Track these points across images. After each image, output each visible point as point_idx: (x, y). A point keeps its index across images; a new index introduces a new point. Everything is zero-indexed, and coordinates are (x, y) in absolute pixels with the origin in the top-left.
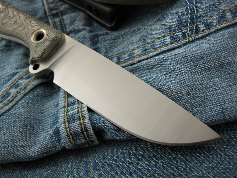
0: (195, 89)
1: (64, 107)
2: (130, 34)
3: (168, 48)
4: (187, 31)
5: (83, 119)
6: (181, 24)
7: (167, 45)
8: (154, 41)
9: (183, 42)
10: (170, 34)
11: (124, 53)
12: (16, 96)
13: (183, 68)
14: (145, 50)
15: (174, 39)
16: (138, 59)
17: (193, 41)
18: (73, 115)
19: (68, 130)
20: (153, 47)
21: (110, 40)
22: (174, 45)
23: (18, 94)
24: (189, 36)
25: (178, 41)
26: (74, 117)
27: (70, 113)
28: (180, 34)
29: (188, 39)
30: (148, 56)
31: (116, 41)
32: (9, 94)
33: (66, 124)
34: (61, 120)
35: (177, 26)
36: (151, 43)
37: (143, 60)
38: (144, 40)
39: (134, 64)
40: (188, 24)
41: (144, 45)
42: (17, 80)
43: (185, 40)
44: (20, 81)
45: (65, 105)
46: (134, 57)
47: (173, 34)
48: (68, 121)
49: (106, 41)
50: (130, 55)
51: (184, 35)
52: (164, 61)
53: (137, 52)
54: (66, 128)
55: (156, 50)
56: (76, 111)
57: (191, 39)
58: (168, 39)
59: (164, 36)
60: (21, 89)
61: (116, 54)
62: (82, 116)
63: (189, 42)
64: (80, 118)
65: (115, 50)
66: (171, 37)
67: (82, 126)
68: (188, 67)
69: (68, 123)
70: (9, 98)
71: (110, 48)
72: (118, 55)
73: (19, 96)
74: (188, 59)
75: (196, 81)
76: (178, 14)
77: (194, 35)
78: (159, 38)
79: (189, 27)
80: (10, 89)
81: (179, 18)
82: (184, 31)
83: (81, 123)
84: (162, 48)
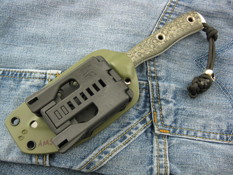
0: (223, 172)
1: (157, 156)
2: (197, 117)
3: (217, 141)
4: (230, 137)
5: (167, 169)
6: (228, 131)
7: (216, 140)
8: (210, 133)
9: (225, 142)
10: (220, 133)
11: (192, 130)
12: (130, 140)
13: (221, 158)
14: (204, 135)
15: (221, 138)
16: (199, 139)
17: (230, 144)
18: (162, 164)
19: (158, 171)
20: (209, 136)
21: (184, 115)
22: (220, 142)
23: (131, 139)
24: (229, 140)
25: (223, 140)
26: (163, 166)
27: (161, 162)
28: (225, 137)
29: (229, 142)
30: (204, 140)
31: (187, 117)
32: (125, 138)
33: (158, 168)
34: (155, 164)
35: (226, 131)
36: (208, 133)
37: (201, 141)
38: (204, 127)
39: (196, 140)
40: (232, 133)
41: (204, 132)
42: (130, 129)
43: (227, 142)
44: (132, 131)
45: (157, 155)
46: (197, 136)
47: (222, 135)
48: (159, 166)
49: (182, 115)
50: (195, 133)
51: (227, 139)
52: (213, 149)
53: (199, 134)
54: (157, 170)
55: (210, 139)
56: (164, 162)
57: (230, 143)
58: (218, 136)
59: (217, 133)
60: (132, 136)
61: (186, 128)
62: (167, 166)
63: (228, 144)
64: (165, 167)
65: (186, 124)
66: (220, 136)
67: (165, 171)
68: (224, 158)
69: (159, 168)
70: (126, 140)
71: (183, 121)
72: (188, 130)
73: (132, 141)
74: (225, 155)
75: (225, 168)
76: (228, 123)
77: (232, 141)
78: (214, 133)
79: (231, 135)
80: (125, 134)
81: (228, 126)
82: (228, 136)
83: (165, 170)
84: (213, 140)
